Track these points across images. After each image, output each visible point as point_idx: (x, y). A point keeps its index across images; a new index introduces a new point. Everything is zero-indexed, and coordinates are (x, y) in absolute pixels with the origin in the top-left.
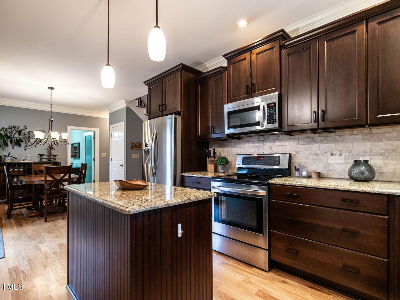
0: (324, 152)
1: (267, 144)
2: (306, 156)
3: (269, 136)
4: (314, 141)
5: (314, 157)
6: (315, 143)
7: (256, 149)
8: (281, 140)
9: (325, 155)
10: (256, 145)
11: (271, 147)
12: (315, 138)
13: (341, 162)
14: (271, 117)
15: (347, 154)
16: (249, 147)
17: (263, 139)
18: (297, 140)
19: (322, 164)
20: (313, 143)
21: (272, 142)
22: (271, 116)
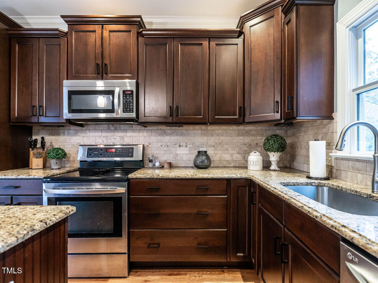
0: (173, 144)
1: (117, 134)
2: (158, 147)
3: (121, 125)
4: (165, 133)
5: (165, 149)
6: (166, 135)
7: (104, 139)
8: (133, 131)
9: (175, 146)
10: (104, 134)
11: (122, 138)
12: (166, 131)
13: (187, 152)
14: (127, 106)
15: (191, 146)
16: (95, 136)
17: (113, 129)
18: (150, 131)
19: (172, 155)
20: (165, 135)
21: (124, 132)
22: (127, 104)
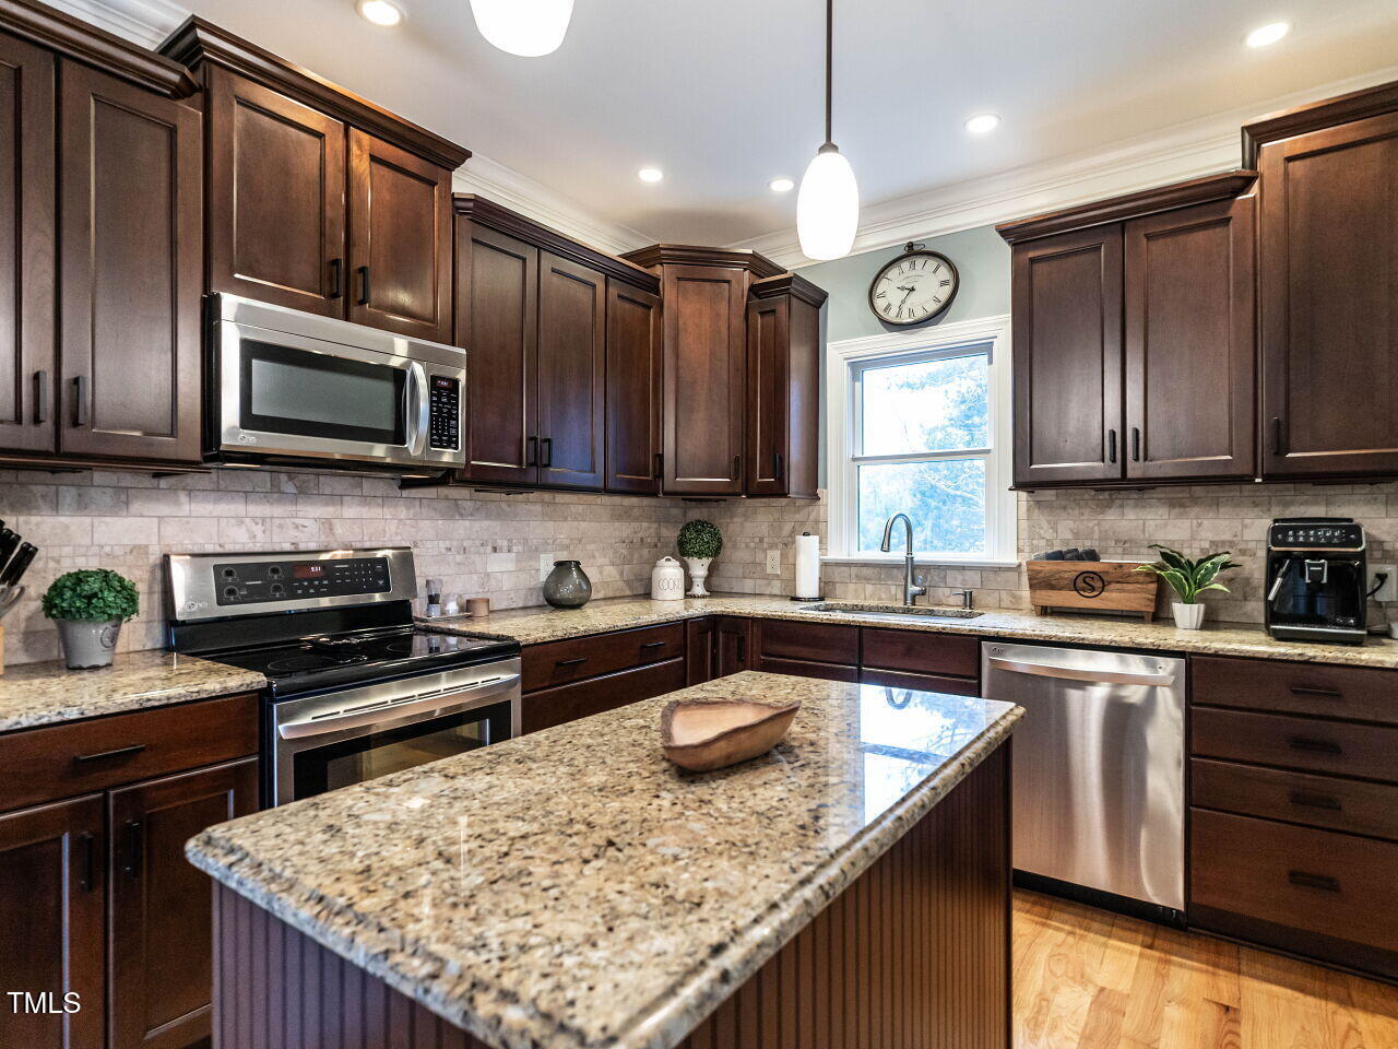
0: (478, 543)
1: (308, 508)
2: (441, 553)
3: (321, 477)
4: (456, 511)
5: (459, 558)
6: (461, 515)
7: (258, 530)
8: (366, 500)
9: (482, 550)
10: (258, 509)
11: (328, 524)
12: (460, 502)
13: (511, 566)
15: (521, 549)
17: (292, 489)
18: (417, 503)
19: (475, 577)
20: (457, 517)
21: (334, 504)
